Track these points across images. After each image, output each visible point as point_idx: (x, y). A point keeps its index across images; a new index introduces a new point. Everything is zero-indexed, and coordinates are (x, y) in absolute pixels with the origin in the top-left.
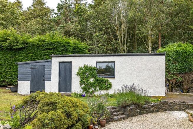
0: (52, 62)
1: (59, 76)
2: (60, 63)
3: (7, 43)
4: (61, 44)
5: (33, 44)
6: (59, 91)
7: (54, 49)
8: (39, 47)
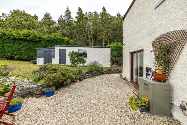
0: (55, 49)
1: (59, 56)
2: (59, 49)
3: (30, 38)
4: (60, 40)
5: (44, 39)
6: (59, 64)
7: (56, 42)
8: (48, 40)
